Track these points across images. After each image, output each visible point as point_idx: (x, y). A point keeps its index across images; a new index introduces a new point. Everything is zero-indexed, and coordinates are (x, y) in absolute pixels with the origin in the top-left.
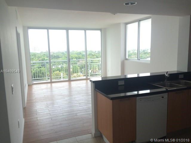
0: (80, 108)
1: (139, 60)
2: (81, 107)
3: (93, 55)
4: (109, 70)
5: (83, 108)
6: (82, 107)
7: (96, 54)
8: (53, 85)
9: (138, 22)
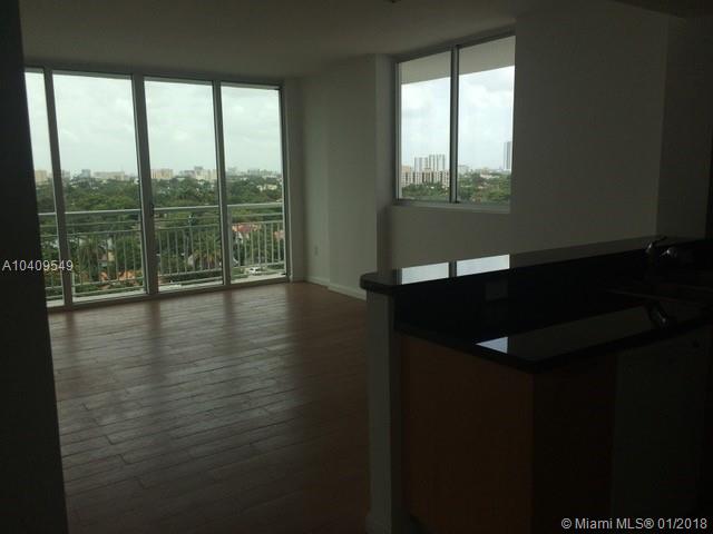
0: (256, 414)
1: (456, 202)
2: (259, 410)
3: (197, 198)
4: (316, 248)
5: (271, 413)
6: (264, 413)
7: (210, 192)
8: (82, 319)
9: (449, 53)
